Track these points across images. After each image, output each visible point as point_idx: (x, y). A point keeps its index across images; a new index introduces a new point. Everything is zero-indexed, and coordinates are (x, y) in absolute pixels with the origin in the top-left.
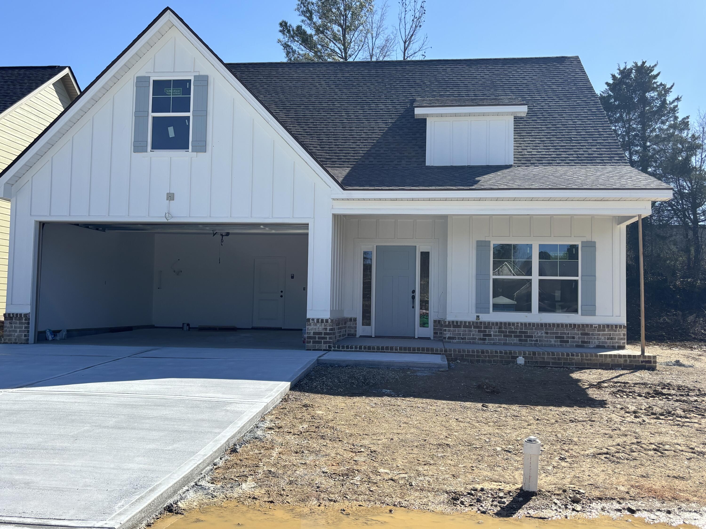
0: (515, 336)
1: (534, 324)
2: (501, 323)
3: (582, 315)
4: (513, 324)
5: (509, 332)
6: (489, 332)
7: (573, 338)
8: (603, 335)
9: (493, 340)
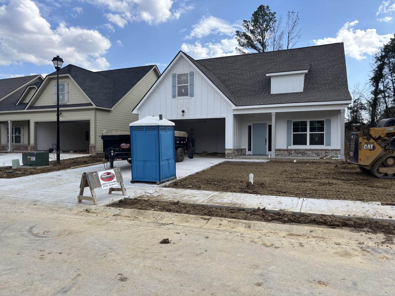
0: (300, 154)
1: (307, 149)
2: (295, 149)
3: (326, 146)
4: (300, 149)
5: (299, 152)
6: (291, 152)
7: (322, 154)
8: (333, 153)
9: (293, 155)
